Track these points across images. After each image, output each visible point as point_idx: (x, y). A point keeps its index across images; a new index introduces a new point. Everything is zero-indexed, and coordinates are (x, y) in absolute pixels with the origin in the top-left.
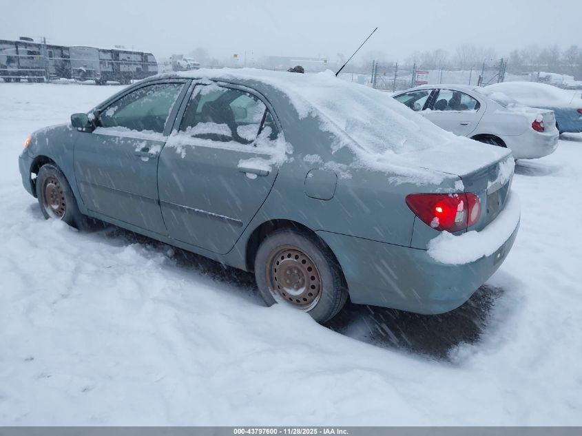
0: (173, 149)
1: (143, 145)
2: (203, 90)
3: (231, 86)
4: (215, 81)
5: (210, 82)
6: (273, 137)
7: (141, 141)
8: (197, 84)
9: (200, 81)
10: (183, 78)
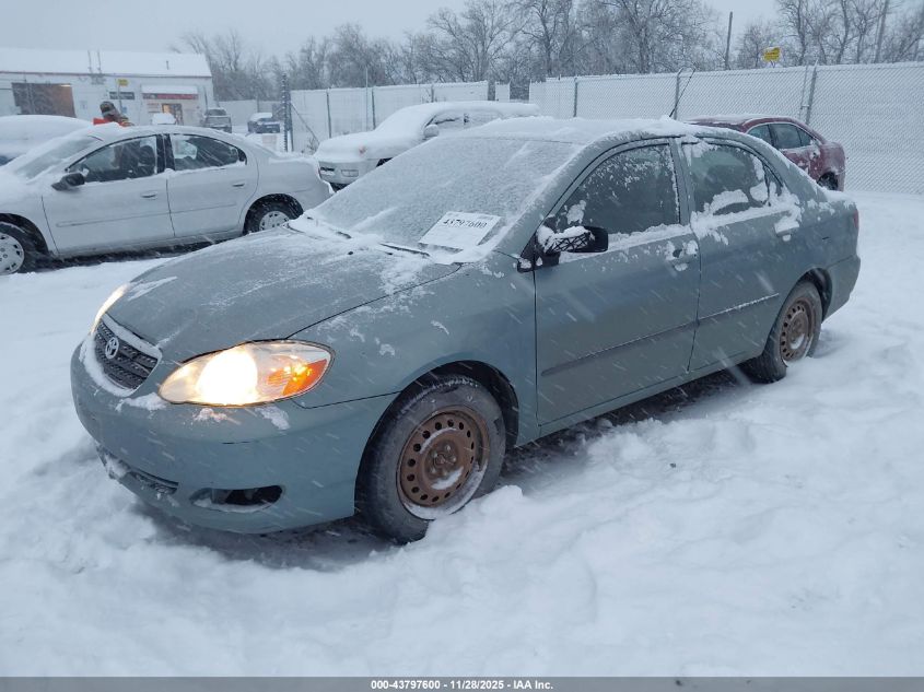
0: (709, 238)
1: (672, 248)
2: (695, 151)
3: (719, 141)
4: (701, 137)
5: (696, 140)
6: (779, 192)
7: (664, 243)
8: (683, 143)
9: (684, 139)
10: (660, 137)
